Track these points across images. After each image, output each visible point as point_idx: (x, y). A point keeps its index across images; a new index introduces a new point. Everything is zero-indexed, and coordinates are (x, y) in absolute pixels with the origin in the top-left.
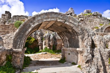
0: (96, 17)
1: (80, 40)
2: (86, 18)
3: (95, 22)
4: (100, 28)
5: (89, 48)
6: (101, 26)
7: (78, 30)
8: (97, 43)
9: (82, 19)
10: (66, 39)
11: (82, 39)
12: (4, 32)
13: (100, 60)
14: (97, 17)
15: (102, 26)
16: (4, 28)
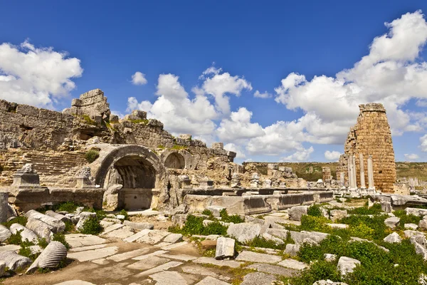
0: (154, 130)
1: (157, 180)
2: (137, 129)
3: (152, 141)
4: (160, 154)
5: (166, 188)
6: (161, 150)
7: (157, 168)
8: (173, 183)
9: (130, 130)
10: (131, 177)
11: (160, 178)
12: (69, 163)
13: (175, 199)
14: (156, 130)
15: (163, 151)
16: (69, 157)
